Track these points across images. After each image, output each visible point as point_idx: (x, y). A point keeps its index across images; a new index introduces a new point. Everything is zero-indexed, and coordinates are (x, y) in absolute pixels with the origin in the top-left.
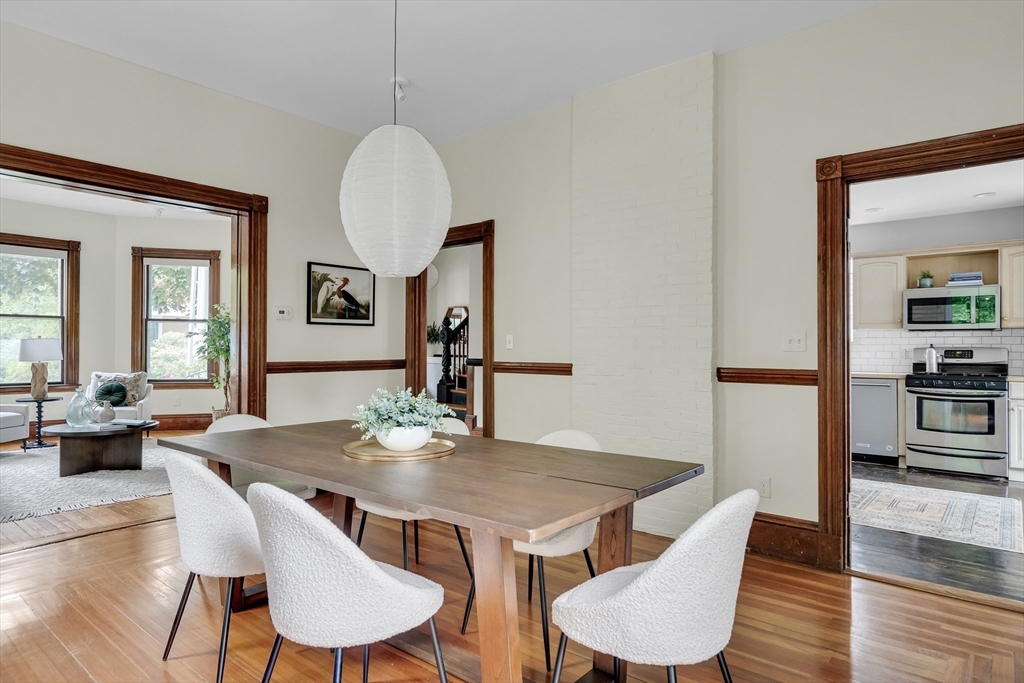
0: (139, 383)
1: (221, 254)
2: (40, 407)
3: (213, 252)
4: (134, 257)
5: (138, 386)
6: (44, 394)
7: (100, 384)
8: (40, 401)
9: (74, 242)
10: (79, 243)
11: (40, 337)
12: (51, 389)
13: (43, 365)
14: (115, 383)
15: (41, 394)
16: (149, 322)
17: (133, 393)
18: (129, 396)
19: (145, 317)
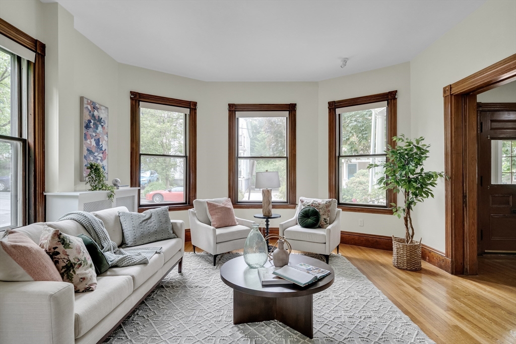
0: (330, 208)
1: (397, 94)
2: (267, 221)
3: (390, 93)
4: (330, 109)
5: (329, 211)
6: (269, 212)
7: (303, 207)
8: (268, 217)
9: (293, 104)
10: (296, 104)
11: (267, 171)
12: (274, 207)
13: (268, 191)
14: (311, 209)
15: (267, 213)
16: (340, 158)
17: (325, 217)
18: (322, 219)
19: (337, 155)
